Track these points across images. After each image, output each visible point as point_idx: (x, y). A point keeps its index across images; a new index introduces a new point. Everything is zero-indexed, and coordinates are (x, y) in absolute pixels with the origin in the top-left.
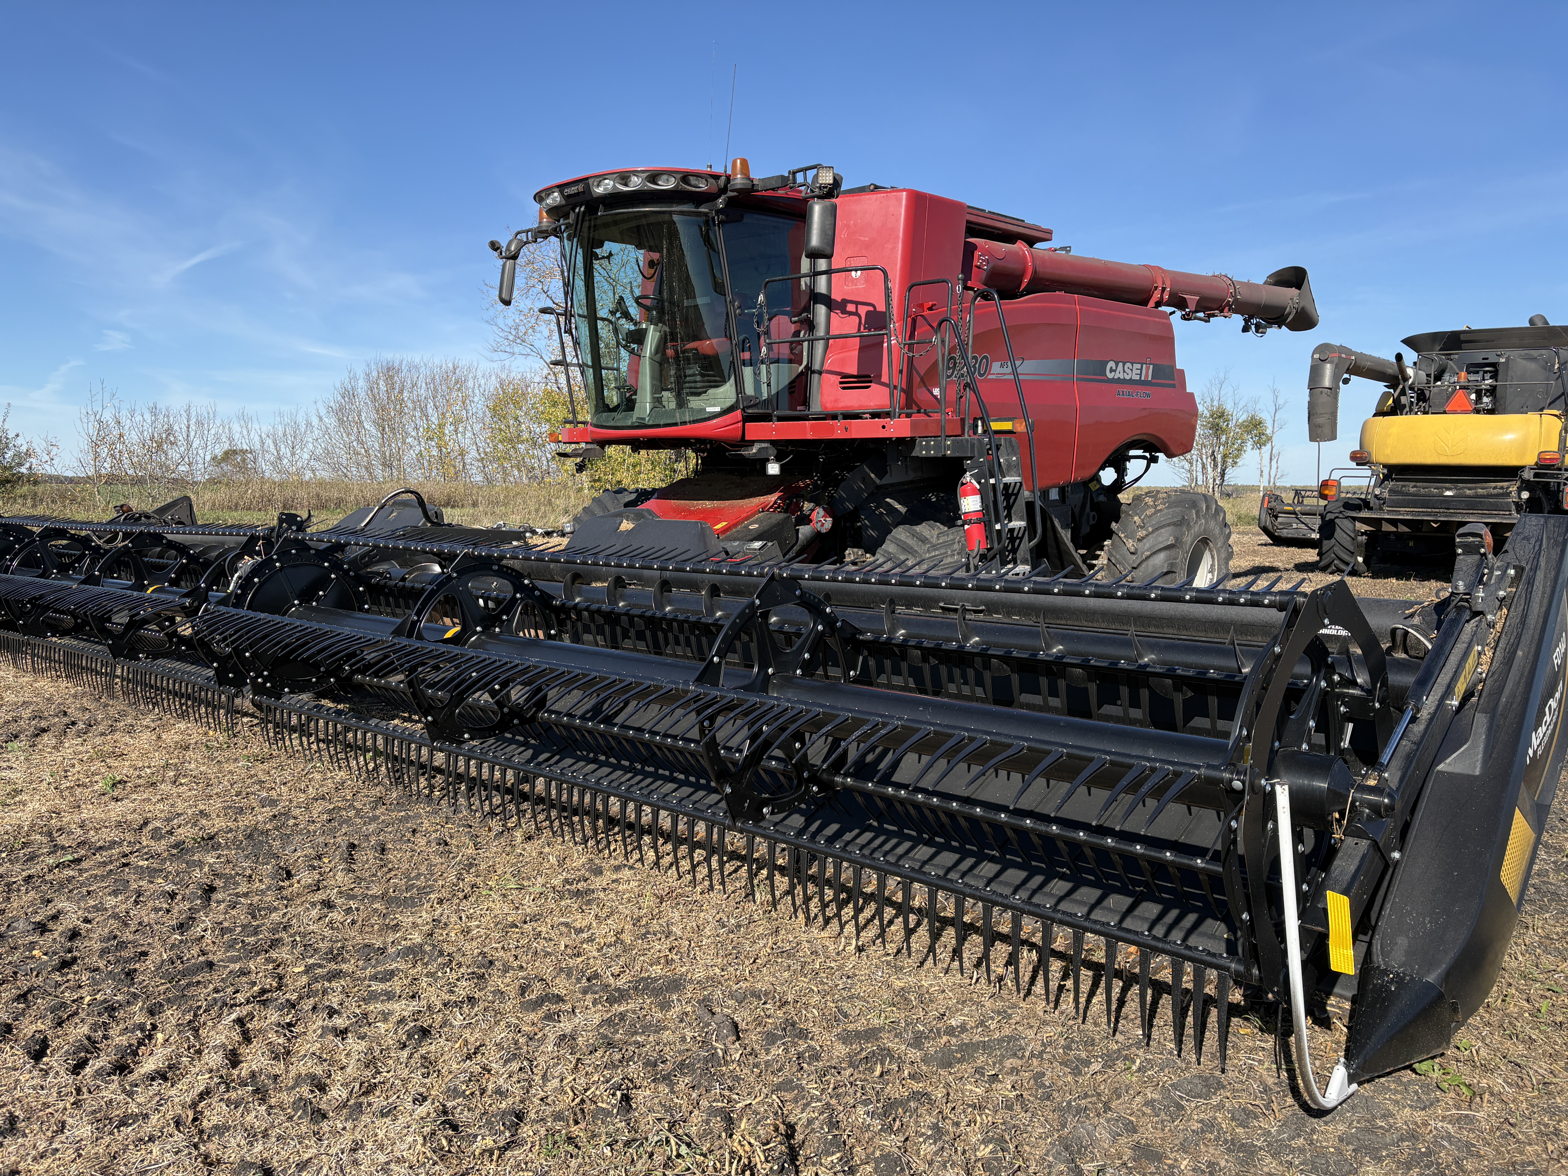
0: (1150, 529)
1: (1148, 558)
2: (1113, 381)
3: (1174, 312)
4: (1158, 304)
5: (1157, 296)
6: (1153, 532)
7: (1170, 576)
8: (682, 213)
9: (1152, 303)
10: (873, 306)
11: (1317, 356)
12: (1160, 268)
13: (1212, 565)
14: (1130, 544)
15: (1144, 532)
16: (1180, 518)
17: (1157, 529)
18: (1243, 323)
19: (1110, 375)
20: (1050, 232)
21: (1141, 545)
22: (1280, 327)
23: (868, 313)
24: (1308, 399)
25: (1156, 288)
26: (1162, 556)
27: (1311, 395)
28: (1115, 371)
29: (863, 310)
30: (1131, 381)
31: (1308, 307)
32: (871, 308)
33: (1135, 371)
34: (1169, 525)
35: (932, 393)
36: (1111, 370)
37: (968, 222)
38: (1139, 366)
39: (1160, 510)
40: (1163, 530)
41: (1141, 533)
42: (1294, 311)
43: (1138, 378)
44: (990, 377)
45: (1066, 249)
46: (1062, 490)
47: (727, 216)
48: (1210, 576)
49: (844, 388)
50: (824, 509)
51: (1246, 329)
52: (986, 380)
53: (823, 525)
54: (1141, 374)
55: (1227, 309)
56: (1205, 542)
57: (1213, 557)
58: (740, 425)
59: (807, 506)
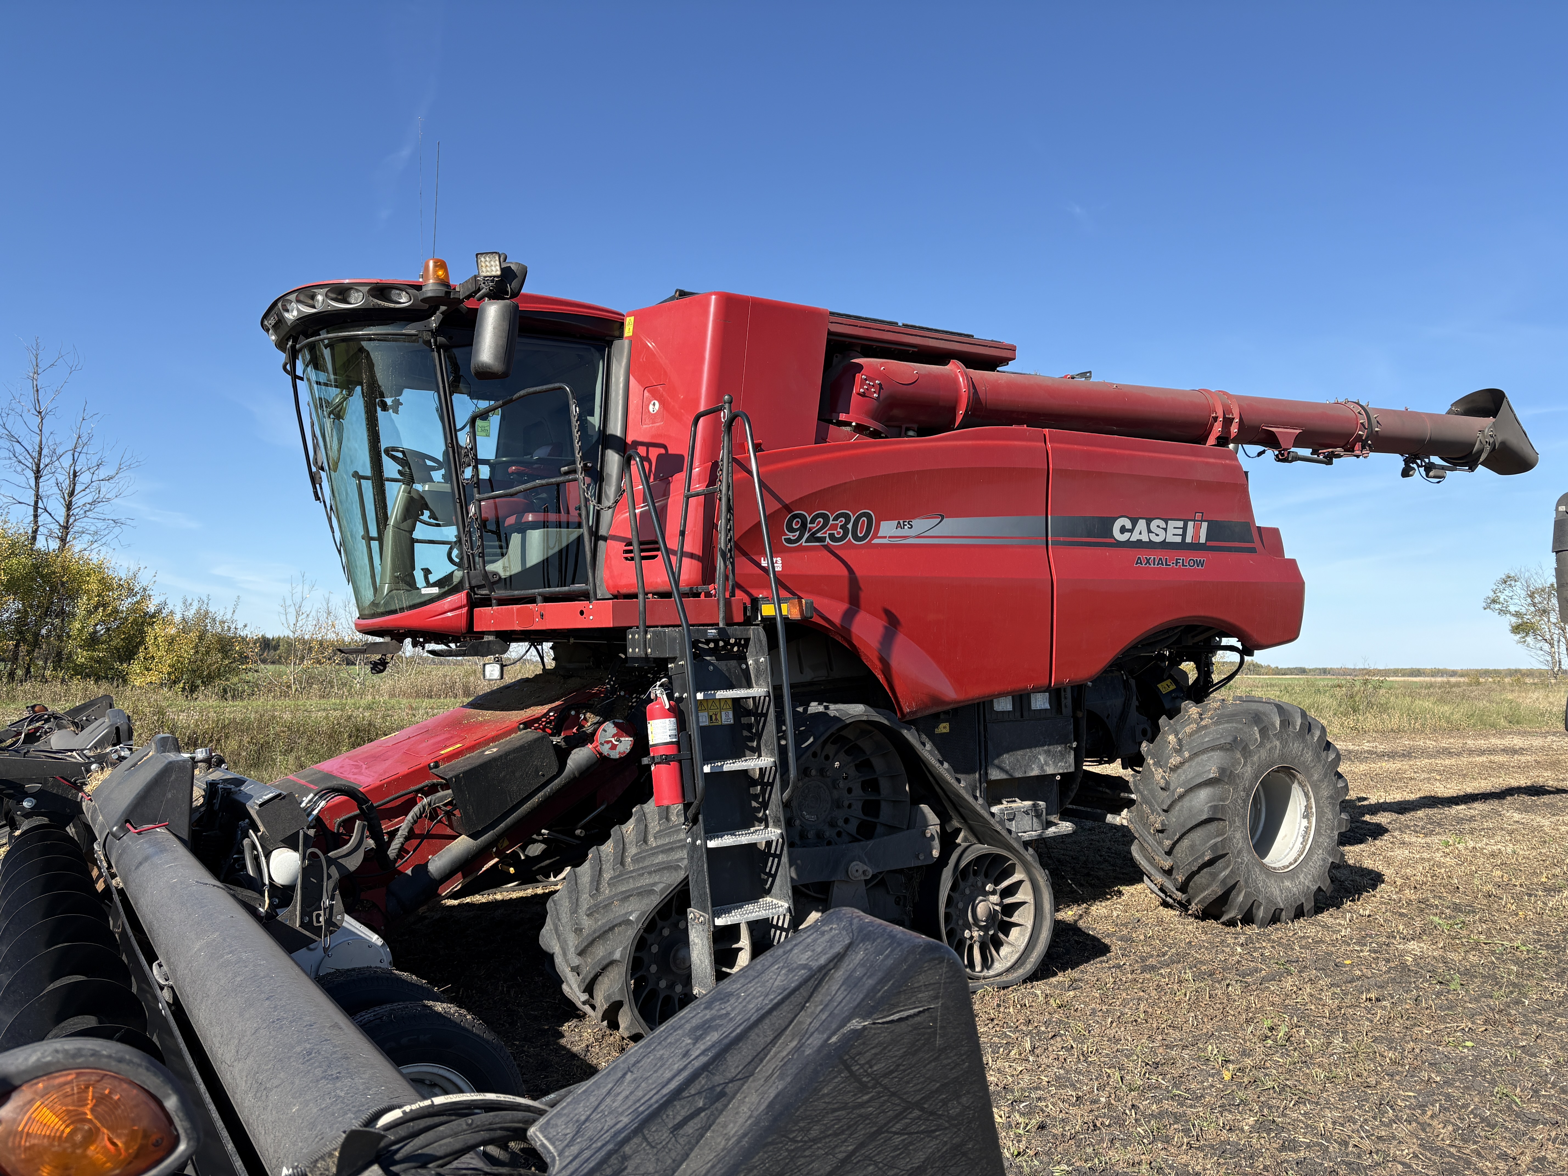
0: (1187, 754)
1: (1181, 797)
2: (1128, 544)
3: (1263, 452)
4: (1223, 441)
5: (1217, 429)
6: (1191, 758)
7: (1212, 827)
8: (382, 338)
9: (1212, 440)
10: (665, 447)
11: (1562, 508)
12: (1225, 393)
13: (1308, 807)
14: (1159, 774)
15: (1178, 759)
16: (1229, 739)
17: (1196, 755)
18: (1402, 465)
19: (1122, 537)
20: (1013, 349)
21: (1174, 777)
22: (1472, 469)
23: (660, 456)
24: (1555, 565)
25: (1215, 419)
26: (1204, 794)
27: (1558, 560)
28: (1131, 531)
29: (654, 453)
30: (1165, 545)
31: (1514, 441)
32: (663, 451)
33: (1171, 531)
34: (1213, 749)
35: (759, 565)
36: (1123, 530)
37: (830, 333)
38: (1180, 524)
39: (1205, 727)
40: (1205, 757)
41: (1175, 760)
42: (1488, 448)
43: (1178, 539)
44: (876, 541)
45: (1086, 375)
46: (1056, 694)
47: (450, 338)
48: (1305, 822)
49: (626, 559)
50: (616, 725)
51: (1406, 473)
52: (870, 545)
53: (614, 747)
54: (1184, 535)
55: (1358, 446)
56: (1288, 772)
57: (1306, 795)
58: (465, 610)
59: (590, 719)
